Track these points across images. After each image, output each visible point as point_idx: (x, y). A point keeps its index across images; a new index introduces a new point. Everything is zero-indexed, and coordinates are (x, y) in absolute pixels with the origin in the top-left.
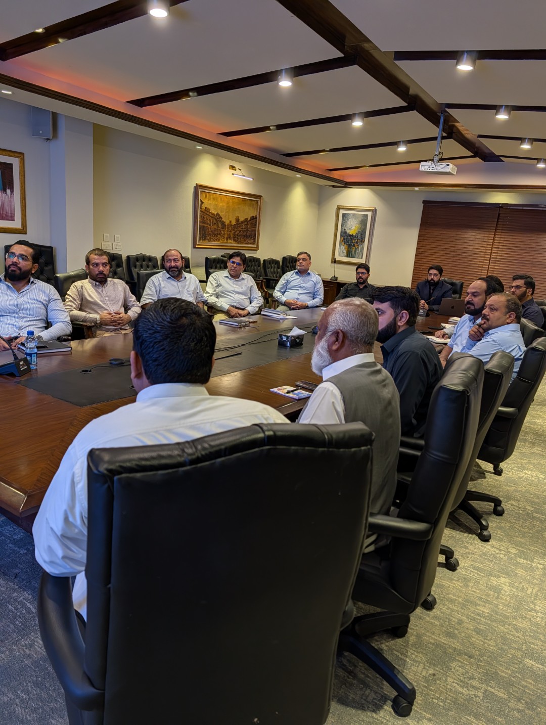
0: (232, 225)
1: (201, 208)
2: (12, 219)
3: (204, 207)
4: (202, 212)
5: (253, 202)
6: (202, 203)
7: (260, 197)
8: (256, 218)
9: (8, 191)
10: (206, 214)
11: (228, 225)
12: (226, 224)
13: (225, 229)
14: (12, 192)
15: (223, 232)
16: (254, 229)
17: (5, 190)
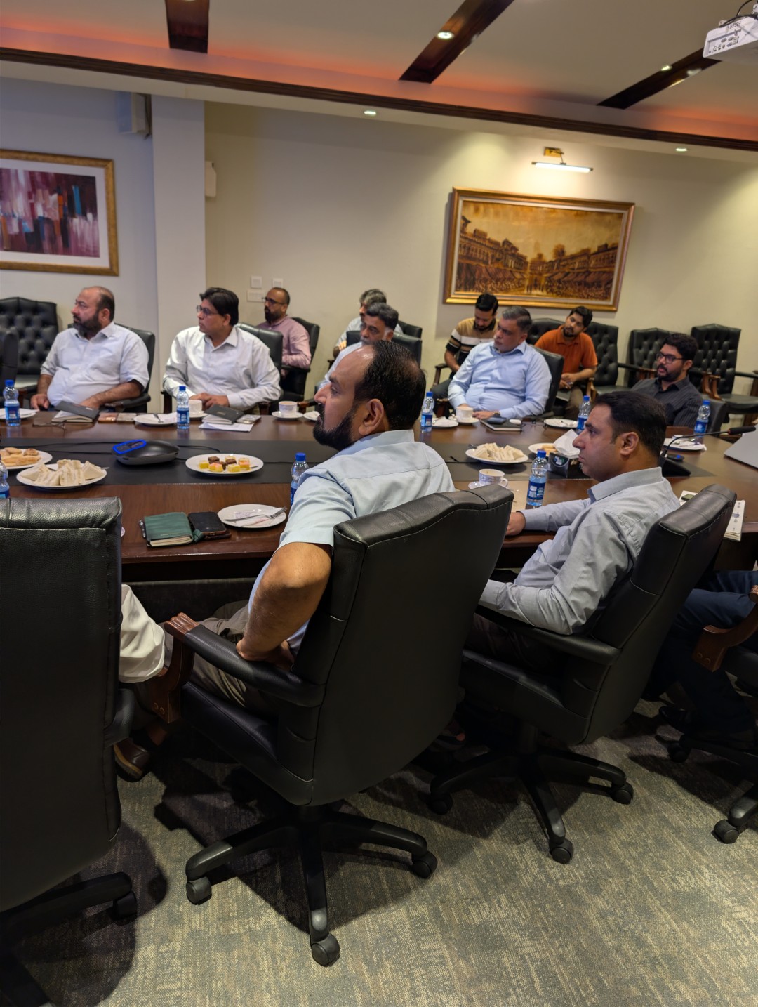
0: (544, 263)
1: (463, 231)
2: (95, 254)
3: (470, 229)
4: (466, 238)
5: (608, 218)
6: (466, 222)
7: (627, 206)
8: (615, 248)
9: (90, 216)
10: (477, 243)
11: (533, 262)
12: (529, 259)
13: (526, 269)
14: (95, 216)
15: (518, 276)
16: (607, 269)
17: (84, 215)
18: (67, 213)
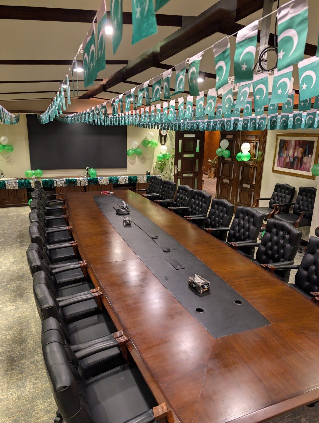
2: (309, 171)
9: (310, 156)
14: (311, 156)
17: (308, 155)
18: (303, 154)
